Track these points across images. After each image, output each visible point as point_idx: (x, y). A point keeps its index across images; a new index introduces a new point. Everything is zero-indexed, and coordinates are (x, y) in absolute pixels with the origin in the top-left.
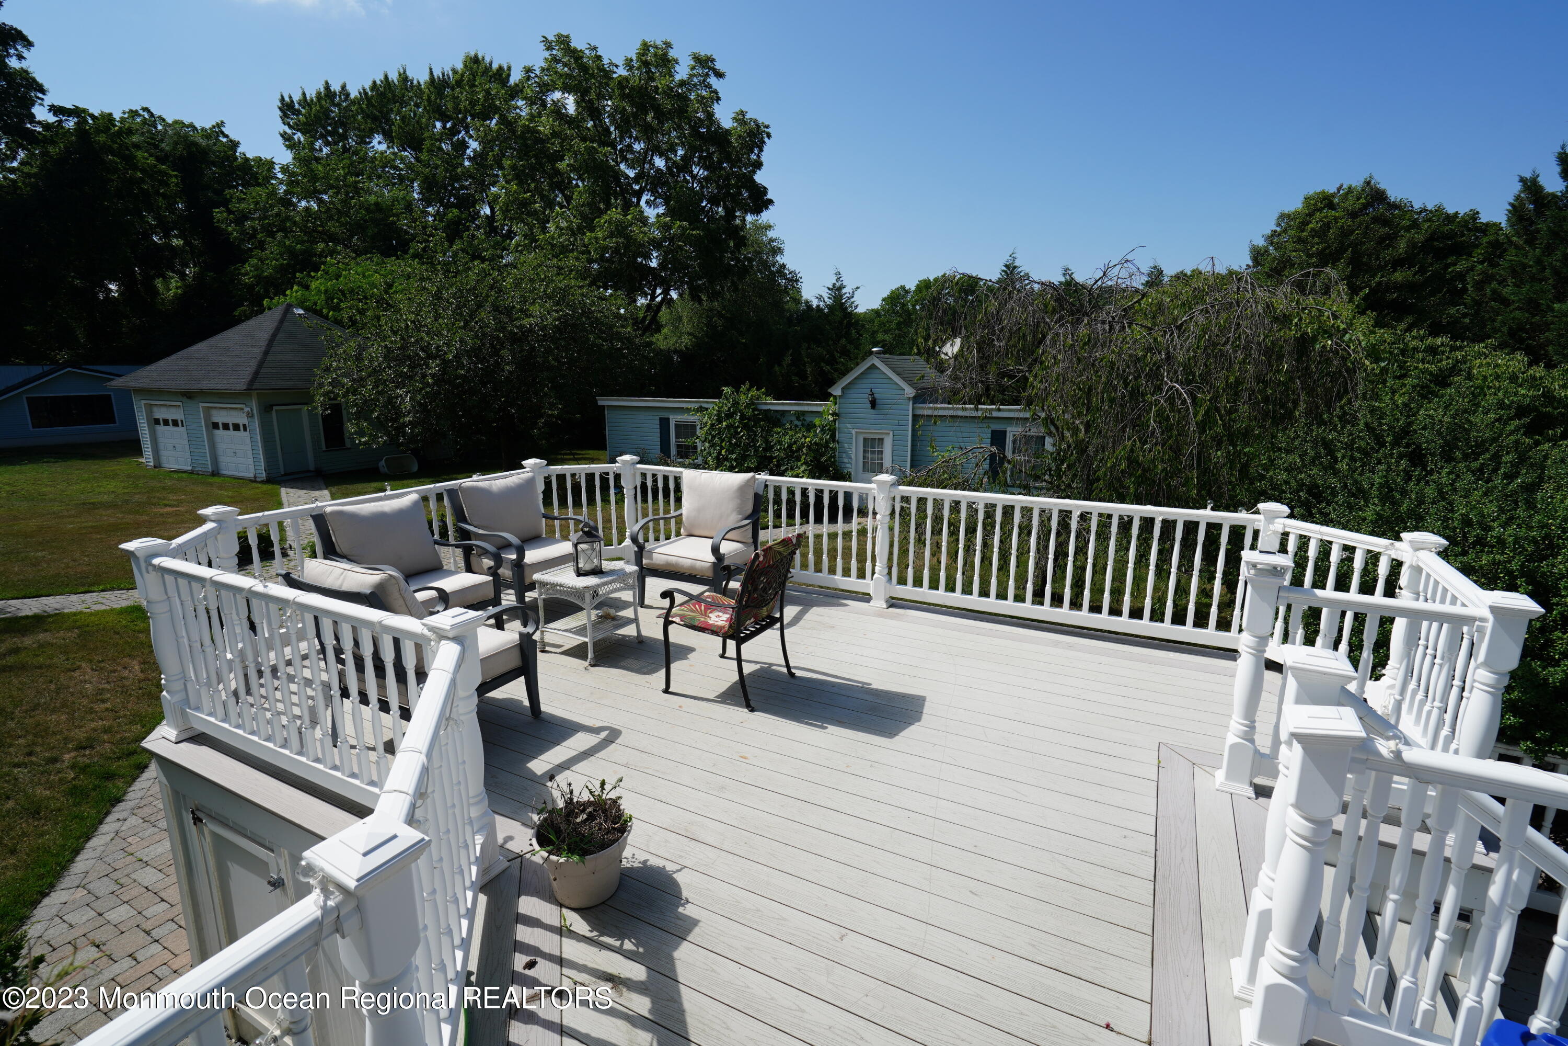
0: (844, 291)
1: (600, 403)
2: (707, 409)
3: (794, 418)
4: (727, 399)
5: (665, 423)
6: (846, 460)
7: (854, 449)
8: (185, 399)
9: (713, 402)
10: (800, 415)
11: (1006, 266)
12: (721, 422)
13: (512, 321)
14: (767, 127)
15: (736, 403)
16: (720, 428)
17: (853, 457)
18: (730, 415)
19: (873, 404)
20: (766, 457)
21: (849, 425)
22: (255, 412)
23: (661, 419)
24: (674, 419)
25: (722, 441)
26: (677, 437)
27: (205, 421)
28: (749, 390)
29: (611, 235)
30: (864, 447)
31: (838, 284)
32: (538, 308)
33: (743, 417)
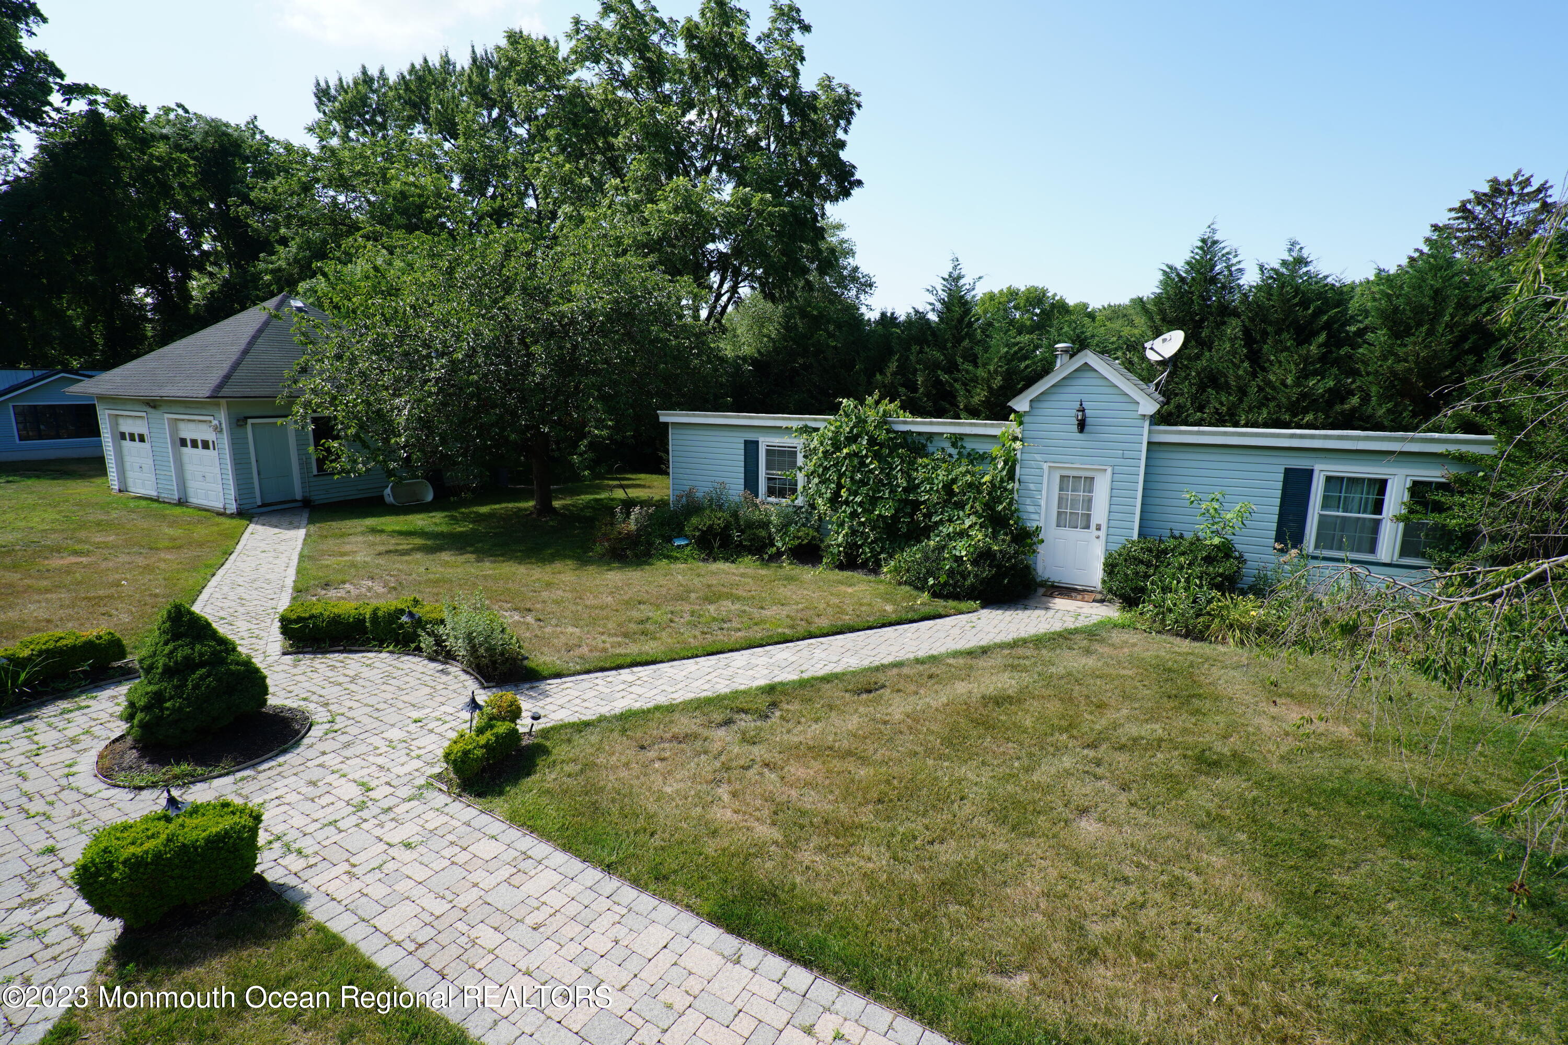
0: (962, 282)
1: (662, 419)
2: (817, 430)
3: (947, 445)
4: (847, 415)
5: (751, 448)
6: (1031, 509)
7: (1044, 492)
8: (149, 410)
9: (825, 420)
10: (956, 440)
11: (1204, 241)
12: (839, 449)
13: (547, 305)
14: (858, 95)
15: (861, 421)
16: (838, 457)
17: (1043, 503)
18: (852, 439)
19: (1082, 426)
20: (906, 502)
21: (1038, 457)
22: (224, 426)
23: (746, 442)
24: (765, 442)
25: (841, 476)
26: (769, 466)
27: (171, 436)
28: (877, 403)
29: (677, 209)
30: (1061, 489)
31: (955, 274)
32: (583, 288)
33: (872, 441)
